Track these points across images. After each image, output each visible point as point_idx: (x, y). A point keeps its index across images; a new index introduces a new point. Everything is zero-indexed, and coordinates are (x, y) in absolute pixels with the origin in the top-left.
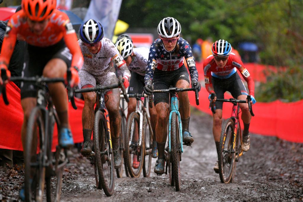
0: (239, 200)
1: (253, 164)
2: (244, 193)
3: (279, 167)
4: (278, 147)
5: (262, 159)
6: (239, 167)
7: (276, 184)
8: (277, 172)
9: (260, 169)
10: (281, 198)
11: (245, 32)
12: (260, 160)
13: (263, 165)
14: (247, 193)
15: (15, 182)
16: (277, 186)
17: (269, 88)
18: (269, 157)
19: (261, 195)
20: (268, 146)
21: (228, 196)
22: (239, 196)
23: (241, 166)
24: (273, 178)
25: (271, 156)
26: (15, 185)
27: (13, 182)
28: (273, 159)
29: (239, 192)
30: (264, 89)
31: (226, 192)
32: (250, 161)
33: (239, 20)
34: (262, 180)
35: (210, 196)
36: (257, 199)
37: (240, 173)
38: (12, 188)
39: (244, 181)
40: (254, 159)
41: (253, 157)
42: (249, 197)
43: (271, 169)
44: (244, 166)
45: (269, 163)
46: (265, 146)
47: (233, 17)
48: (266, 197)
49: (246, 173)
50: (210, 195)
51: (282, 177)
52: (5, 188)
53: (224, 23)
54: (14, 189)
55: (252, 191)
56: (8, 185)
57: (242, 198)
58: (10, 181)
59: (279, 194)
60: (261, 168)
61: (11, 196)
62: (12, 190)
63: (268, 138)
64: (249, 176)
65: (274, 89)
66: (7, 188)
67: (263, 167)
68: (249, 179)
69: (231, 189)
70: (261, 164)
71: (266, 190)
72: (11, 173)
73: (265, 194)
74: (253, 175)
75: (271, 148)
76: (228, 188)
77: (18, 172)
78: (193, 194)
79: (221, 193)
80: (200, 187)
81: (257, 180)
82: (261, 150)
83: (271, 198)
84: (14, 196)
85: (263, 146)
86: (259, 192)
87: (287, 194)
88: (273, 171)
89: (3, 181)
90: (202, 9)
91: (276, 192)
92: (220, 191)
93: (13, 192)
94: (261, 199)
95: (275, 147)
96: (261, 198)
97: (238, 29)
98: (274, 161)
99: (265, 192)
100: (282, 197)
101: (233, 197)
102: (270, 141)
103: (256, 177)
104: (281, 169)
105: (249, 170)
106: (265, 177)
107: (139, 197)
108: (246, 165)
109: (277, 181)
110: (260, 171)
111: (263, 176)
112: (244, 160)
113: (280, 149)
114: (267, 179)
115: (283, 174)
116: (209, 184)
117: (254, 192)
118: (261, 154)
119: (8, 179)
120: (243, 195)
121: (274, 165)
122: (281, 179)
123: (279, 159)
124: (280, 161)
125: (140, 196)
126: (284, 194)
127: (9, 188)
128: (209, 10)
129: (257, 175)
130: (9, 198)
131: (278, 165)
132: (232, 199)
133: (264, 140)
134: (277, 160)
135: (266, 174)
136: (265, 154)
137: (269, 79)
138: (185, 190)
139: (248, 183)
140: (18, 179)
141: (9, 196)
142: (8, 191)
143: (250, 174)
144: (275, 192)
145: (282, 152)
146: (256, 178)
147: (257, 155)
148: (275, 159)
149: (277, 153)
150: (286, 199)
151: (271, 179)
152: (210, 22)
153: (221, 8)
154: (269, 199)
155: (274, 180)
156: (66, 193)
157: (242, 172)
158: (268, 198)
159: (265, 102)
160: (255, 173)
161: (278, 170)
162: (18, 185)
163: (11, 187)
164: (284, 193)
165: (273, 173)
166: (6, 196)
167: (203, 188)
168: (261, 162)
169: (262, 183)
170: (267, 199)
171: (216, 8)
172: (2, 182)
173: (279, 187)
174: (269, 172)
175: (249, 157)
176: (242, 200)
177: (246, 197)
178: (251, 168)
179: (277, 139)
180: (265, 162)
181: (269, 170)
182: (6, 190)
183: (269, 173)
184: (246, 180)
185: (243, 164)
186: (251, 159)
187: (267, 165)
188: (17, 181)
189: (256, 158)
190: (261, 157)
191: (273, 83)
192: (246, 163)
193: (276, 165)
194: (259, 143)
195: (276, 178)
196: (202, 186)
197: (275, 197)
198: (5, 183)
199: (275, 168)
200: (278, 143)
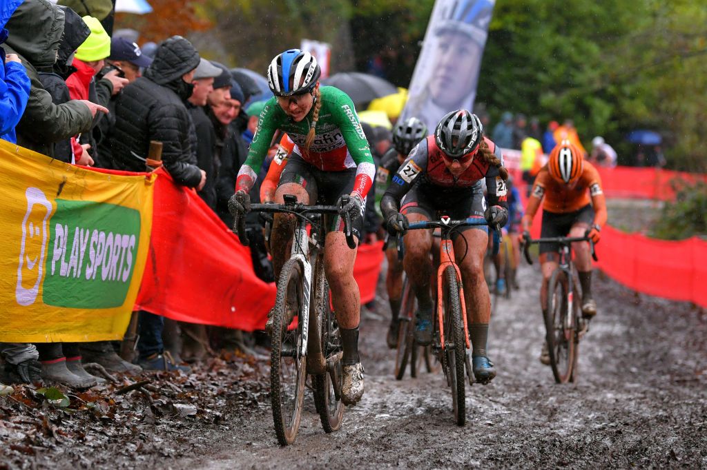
0: (617, 421)
1: (647, 354)
2: (626, 408)
3: (694, 358)
4: (694, 321)
5: (665, 343)
6: (622, 359)
7: (687, 391)
8: (690, 368)
9: (660, 363)
10: (692, 417)
11: (640, 110)
12: (660, 345)
13: (666, 354)
14: (632, 409)
15: (220, 382)
16: (688, 394)
17: (681, 213)
18: (677, 340)
19: (656, 414)
20: (675, 320)
21: (598, 414)
22: (617, 414)
23: (625, 355)
24: (682, 378)
25: (680, 337)
26: (220, 387)
27: (217, 383)
28: (684, 343)
29: (618, 408)
30: (672, 214)
31: (595, 407)
32: (641, 346)
33: (628, 89)
34: (661, 383)
35: (565, 414)
36: (649, 420)
37: (622, 369)
38: (215, 393)
39: (628, 385)
40: (649, 344)
41: (648, 339)
42: (636, 415)
43: (680, 361)
44: (631, 357)
45: (676, 351)
46: (671, 319)
47: (617, 83)
48: (666, 417)
49: (634, 370)
50: (564, 411)
51: (700, 377)
52: (202, 392)
53: (601, 94)
54: (218, 394)
55: (642, 406)
56: (208, 388)
57: (622, 418)
58: (212, 379)
59: (689, 410)
60: (661, 360)
61: (212, 408)
62: (214, 397)
63: (676, 304)
64: (640, 374)
65: (689, 214)
66: (207, 392)
67: (665, 358)
68: (640, 382)
69: (603, 402)
70: (661, 353)
71: (668, 402)
72: (214, 364)
73: (665, 410)
74: (647, 373)
75: (681, 322)
76: (598, 399)
77: (228, 363)
78: (534, 409)
79: (584, 408)
80: (547, 397)
81: (653, 384)
82: (664, 328)
83: (675, 419)
84: (217, 408)
85: (666, 319)
86: (654, 407)
87: (703, 411)
88: (683, 365)
89: (200, 380)
90: (559, 70)
91: (684, 408)
92: (584, 406)
93: (215, 399)
94: (655, 420)
95: (688, 322)
96: (656, 418)
97: (627, 105)
98: (686, 347)
99: (664, 407)
100: (694, 416)
101: (606, 417)
102: (681, 309)
103: (652, 375)
104: (698, 363)
105: (639, 364)
106: (668, 377)
107: (437, 415)
108: (634, 355)
109: (688, 384)
110: (659, 366)
111: (664, 374)
112: (631, 345)
113: (698, 325)
114: (672, 382)
115: (700, 372)
116: (564, 391)
117: (644, 407)
118: (663, 334)
119: (208, 376)
120: (624, 413)
121: (684, 354)
122: (697, 380)
123: (694, 344)
124: (697, 347)
125: (437, 413)
126: (699, 411)
127: (209, 392)
128: (572, 71)
129: (654, 372)
130: (208, 411)
131: (693, 354)
132: (603, 419)
133: (669, 308)
134: (690, 344)
135: (671, 373)
136: (670, 333)
137: (681, 196)
138: (519, 402)
139: (636, 390)
140: (226, 376)
141: (209, 408)
142: (208, 399)
143: (643, 372)
144: (681, 408)
145: (701, 331)
146: (651, 378)
147: (655, 336)
148: (687, 344)
149: (692, 332)
150: (701, 420)
151: (678, 381)
152: (575, 92)
153: (594, 67)
154: (671, 421)
155: (682, 382)
156: (308, 404)
157: (628, 366)
158: (669, 417)
159: (674, 238)
160: (651, 370)
161: (691, 363)
162: (225, 387)
163: (212, 390)
164: (699, 409)
165: (684, 369)
166: (203, 407)
167: (551, 398)
168: (662, 349)
169: (661, 389)
170: (667, 421)
171: (587, 67)
172: (199, 382)
173: (690, 397)
174: (676, 367)
175: (641, 340)
176: (622, 422)
177: (628, 416)
178: (643, 360)
179: (693, 306)
180: (670, 348)
181: (676, 363)
182: (203, 395)
183: (675, 370)
184: (633, 382)
185: (629, 353)
186: (645, 343)
187: (673, 355)
188: (224, 380)
189: (652, 342)
190: (662, 339)
191: (687, 205)
192: (634, 350)
193: (688, 355)
194: (660, 313)
195: (688, 378)
196: (551, 395)
197: (682, 416)
198: (204, 384)
199: (686, 359)
200: (694, 314)
